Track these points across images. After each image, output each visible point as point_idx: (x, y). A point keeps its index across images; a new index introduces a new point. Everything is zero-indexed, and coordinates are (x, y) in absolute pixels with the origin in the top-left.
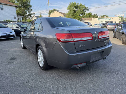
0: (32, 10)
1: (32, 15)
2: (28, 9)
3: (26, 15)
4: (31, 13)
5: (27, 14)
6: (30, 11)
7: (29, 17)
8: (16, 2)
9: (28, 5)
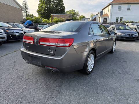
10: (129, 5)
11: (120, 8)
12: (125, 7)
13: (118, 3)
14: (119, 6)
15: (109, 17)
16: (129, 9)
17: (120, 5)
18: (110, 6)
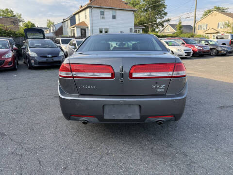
0: (166, 14)
1: (165, 23)
2: (159, 13)
3: (155, 24)
4: (164, 20)
5: (157, 22)
6: (162, 17)
7: (160, 27)
8: (142, 3)
9: (161, 4)
10: (114, 11)
11: (102, 13)
12: (108, 14)
13: (99, 6)
14: (101, 12)
15: (88, 27)
16: (114, 17)
17: (102, 10)
18: (88, 10)
